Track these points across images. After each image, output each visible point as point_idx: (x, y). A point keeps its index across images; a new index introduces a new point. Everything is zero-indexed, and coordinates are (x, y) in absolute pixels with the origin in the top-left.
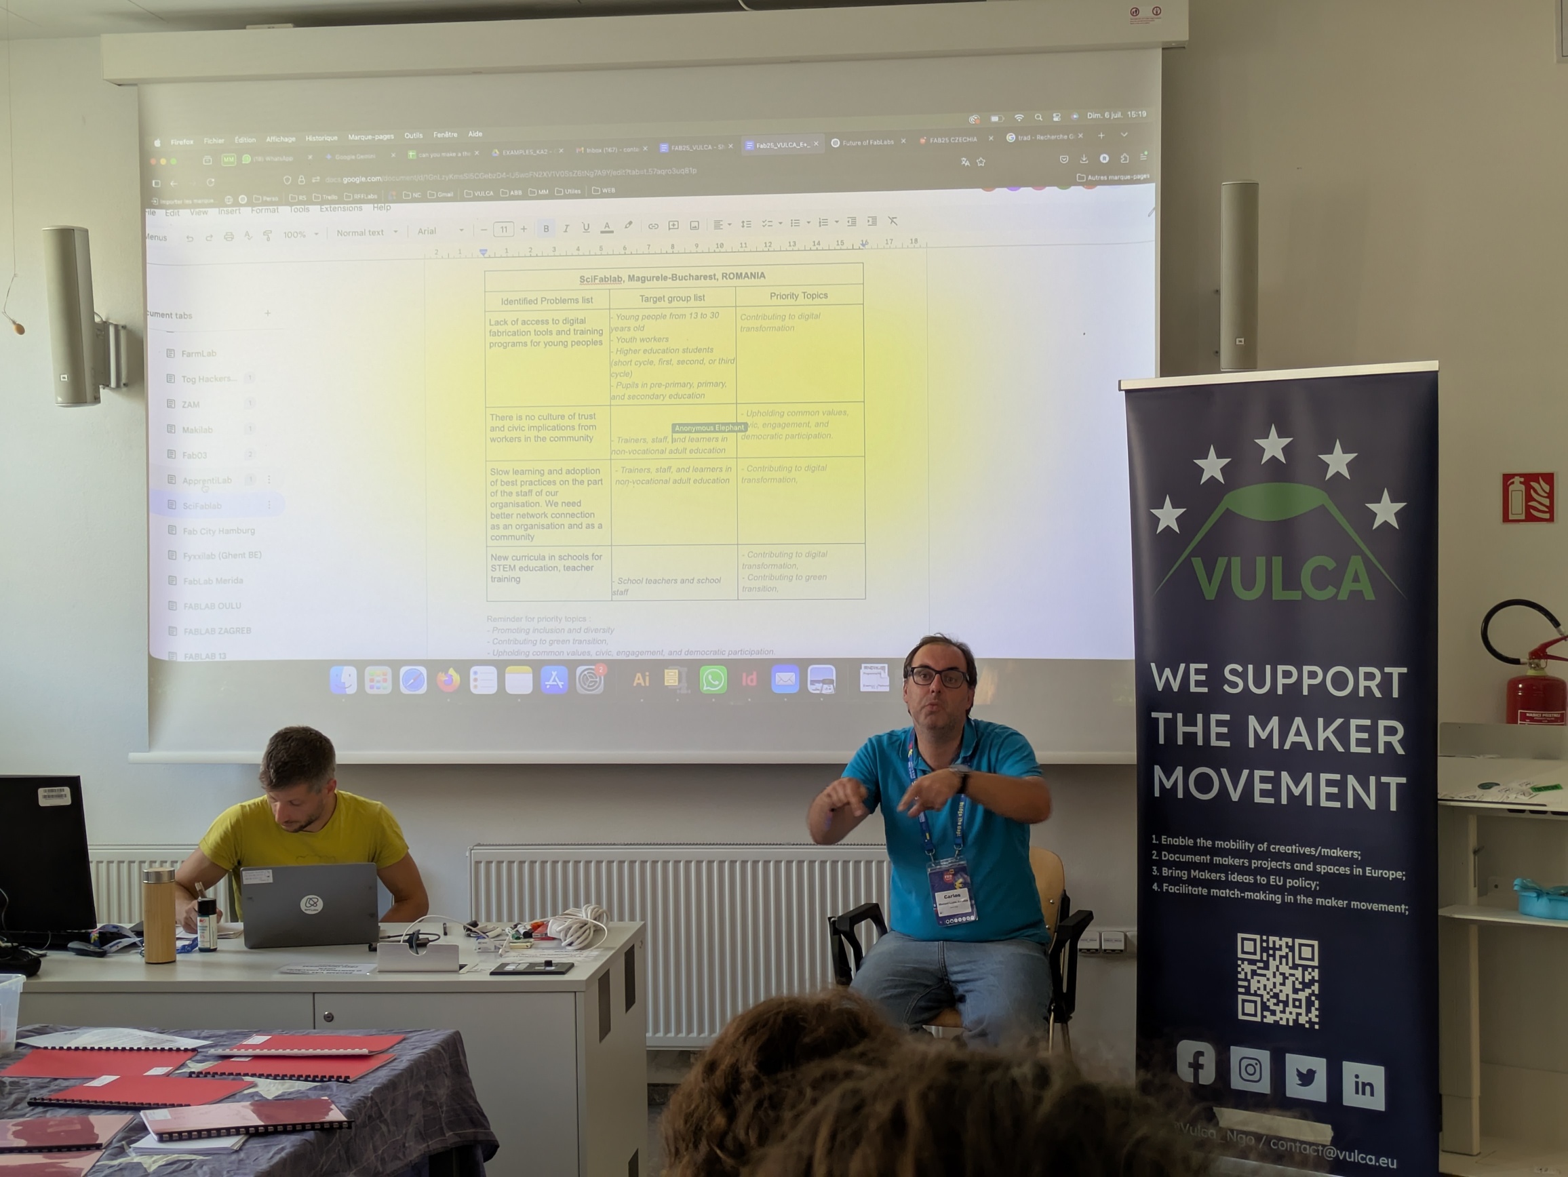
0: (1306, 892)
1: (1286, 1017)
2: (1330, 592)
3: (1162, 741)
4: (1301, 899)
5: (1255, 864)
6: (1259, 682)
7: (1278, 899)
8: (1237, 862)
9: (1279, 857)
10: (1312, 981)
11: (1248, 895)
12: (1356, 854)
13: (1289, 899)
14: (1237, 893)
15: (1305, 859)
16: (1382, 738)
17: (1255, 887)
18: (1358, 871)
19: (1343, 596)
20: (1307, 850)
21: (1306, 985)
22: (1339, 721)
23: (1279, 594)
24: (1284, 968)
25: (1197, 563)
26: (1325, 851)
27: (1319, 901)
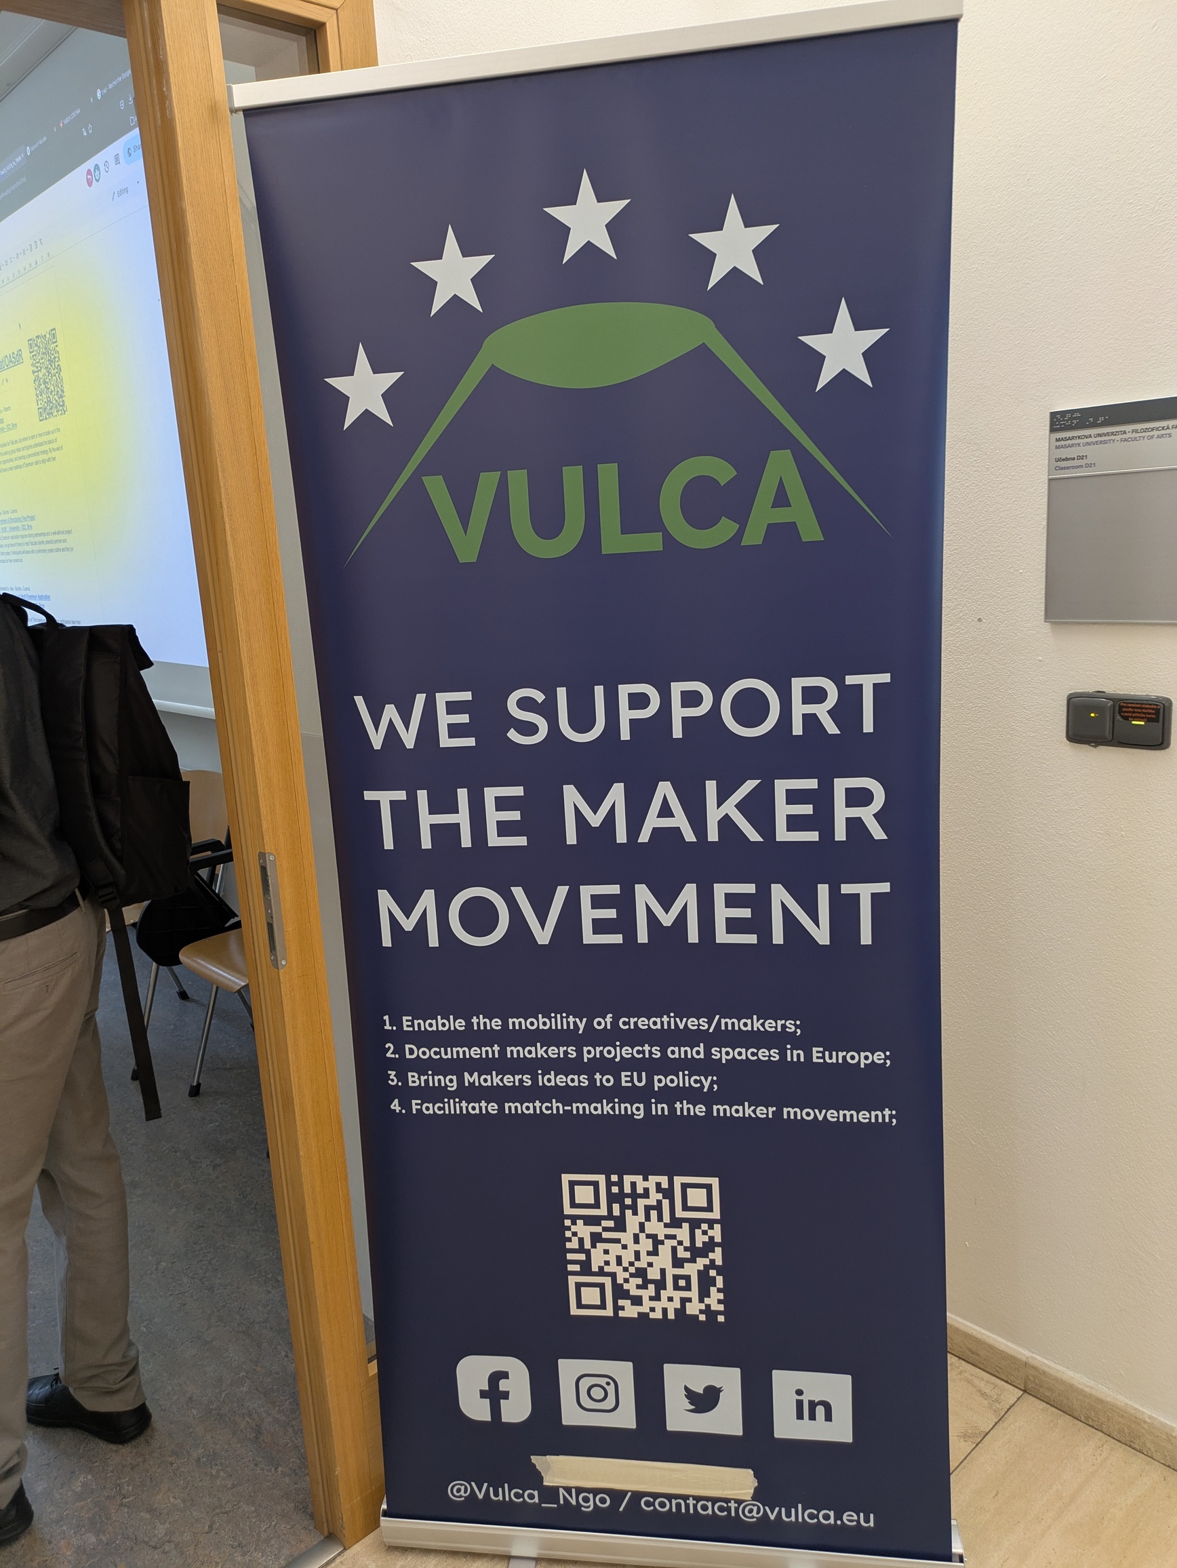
1: (665, 1305)
2: (724, 530)
3: (389, 844)
5: (589, 1053)
6: (582, 721)
7: (638, 1111)
8: (553, 1052)
9: (635, 1037)
10: (710, 1246)
11: (578, 1107)
12: (791, 1026)
13: (660, 1109)
14: (557, 1106)
15: (691, 1037)
16: (842, 813)
17: (593, 1094)
18: (795, 1055)
19: (754, 536)
20: (692, 1023)
21: (695, 1253)
22: (750, 785)
23: (614, 541)
24: (654, 1227)
25: (436, 487)
26: (728, 1023)
27: (719, 1109)
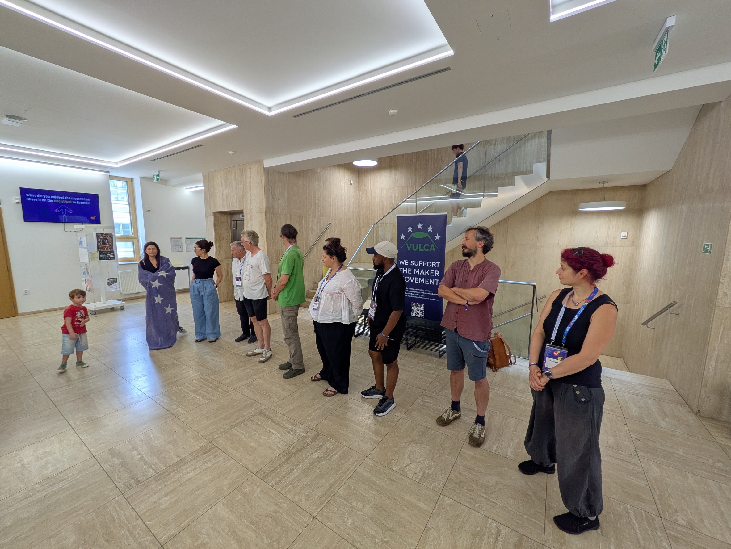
0: (423, 297)
1: (419, 316)
2: (428, 250)
4: (422, 298)
5: (415, 292)
6: (416, 264)
7: (418, 298)
8: (412, 292)
9: (418, 291)
10: (423, 310)
11: (414, 297)
12: (431, 291)
13: (420, 298)
14: (412, 296)
15: (423, 292)
16: (436, 273)
17: (415, 296)
18: (431, 294)
19: (430, 251)
20: (423, 290)
21: (422, 311)
22: (429, 270)
23: (420, 250)
24: (419, 308)
25: (407, 244)
26: (426, 291)
27: (425, 298)
